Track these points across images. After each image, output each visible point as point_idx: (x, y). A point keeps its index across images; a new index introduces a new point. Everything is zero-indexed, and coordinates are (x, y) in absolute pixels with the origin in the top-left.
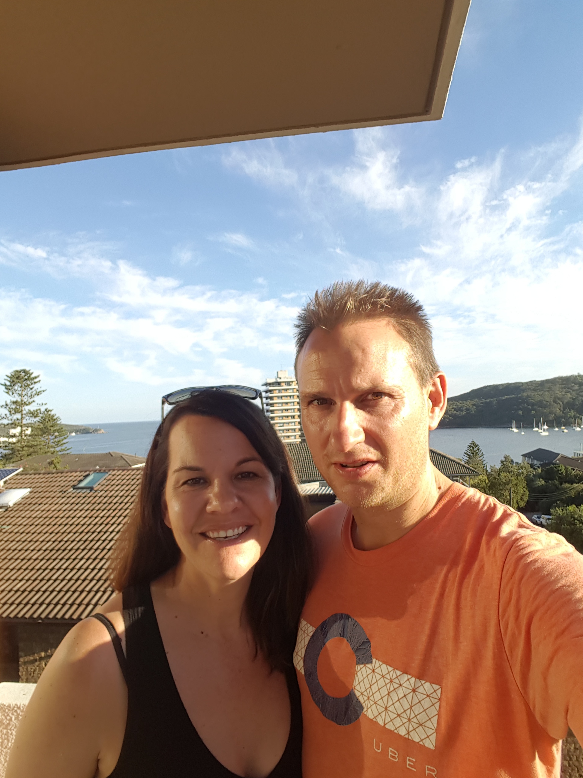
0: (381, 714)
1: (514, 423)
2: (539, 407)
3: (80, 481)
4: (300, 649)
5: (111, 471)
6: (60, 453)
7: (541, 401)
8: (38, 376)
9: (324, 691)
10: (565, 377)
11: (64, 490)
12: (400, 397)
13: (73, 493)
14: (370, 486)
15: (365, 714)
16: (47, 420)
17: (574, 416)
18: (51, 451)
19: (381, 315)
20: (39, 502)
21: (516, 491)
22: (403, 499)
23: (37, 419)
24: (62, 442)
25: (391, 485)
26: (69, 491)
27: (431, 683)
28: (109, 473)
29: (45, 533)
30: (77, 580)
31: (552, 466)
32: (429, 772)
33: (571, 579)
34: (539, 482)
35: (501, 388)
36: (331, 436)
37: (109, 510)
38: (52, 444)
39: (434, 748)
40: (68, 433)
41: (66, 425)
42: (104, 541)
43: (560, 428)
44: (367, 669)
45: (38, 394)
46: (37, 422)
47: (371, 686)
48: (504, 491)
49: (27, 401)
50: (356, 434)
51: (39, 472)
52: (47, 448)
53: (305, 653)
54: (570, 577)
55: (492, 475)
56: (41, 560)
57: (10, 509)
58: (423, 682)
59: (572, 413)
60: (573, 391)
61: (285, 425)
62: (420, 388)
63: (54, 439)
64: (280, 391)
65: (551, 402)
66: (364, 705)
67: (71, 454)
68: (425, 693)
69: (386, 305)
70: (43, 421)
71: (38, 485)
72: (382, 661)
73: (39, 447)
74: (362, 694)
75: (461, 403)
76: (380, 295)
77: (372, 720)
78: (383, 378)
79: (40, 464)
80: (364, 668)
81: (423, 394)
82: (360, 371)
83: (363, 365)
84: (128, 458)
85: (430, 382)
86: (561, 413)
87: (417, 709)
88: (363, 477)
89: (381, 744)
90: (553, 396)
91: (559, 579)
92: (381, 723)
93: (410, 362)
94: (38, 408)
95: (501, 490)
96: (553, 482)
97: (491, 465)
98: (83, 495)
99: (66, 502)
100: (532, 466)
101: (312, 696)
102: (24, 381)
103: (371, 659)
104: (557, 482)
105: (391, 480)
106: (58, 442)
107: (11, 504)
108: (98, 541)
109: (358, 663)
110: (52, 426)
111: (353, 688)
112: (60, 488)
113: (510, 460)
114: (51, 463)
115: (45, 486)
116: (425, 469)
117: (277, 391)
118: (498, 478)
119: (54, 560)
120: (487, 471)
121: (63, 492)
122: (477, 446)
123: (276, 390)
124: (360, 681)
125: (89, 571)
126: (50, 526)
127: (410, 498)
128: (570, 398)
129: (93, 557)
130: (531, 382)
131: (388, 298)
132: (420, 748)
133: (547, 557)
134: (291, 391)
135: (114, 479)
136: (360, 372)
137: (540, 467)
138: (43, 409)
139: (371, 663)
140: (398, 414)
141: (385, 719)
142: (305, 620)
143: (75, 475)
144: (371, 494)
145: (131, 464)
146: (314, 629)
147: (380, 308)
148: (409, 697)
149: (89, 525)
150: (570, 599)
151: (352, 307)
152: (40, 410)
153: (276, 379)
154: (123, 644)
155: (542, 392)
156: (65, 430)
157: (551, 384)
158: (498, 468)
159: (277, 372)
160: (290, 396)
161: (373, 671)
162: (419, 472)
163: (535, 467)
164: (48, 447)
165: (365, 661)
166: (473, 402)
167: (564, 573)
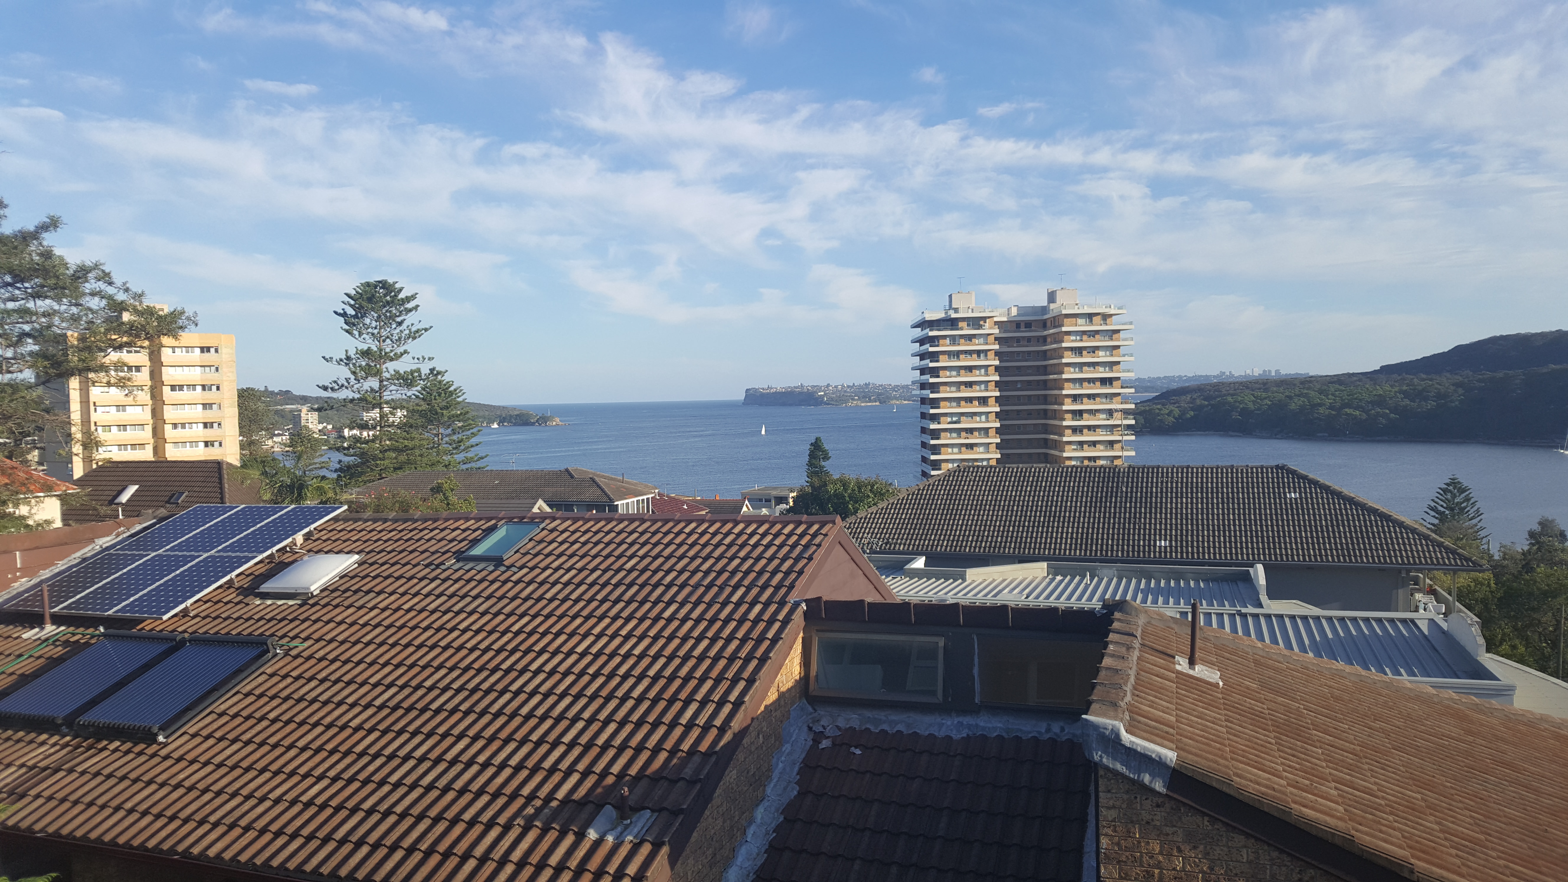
3: (475, 542)
5: (547, 522)
6: (460, 467)
8: (413, 297)
11: (437, 562)
13: (456, 571)
16: (435, 394)
18: (444, 461)
20: (378, 589)
23: (414, 391)
24: (468, 443)
26: (448, 564)
28: (541, 526)
30: (446, 789)
38: (447, 446)
40: (484, 424)
41: (478, 406)
42: (516, 694)
45: (414, 335)
46: (414, 397)
49: (392, 351)
51: (383, 515)
52: (434, 454)
57: (311, 602)
61: (963, 418)
63: (450, 435)
64: (954, 340)
67: (486, 469)
70: (428, 395)
71: (379, 546)
73: (417, 452)
75: (1423, 380)
84: (605, 484)
94: (414, 367)
98: (479, 577)
99: (438, 591)
102: (385, 307)
106: (459, 442)
107: (315, 588)
108: (502, 692)
110: (447, 408)
112: (428, 557)
113: (1556, 532)
114: (437, 489)
115: (393, 551)
117: (948, 341)
118: (1525, 576)
120: (1491, 557)
121: (433, 567)
122: (1464, 491)
123: (945, 337)
126: (398, 648)
134: (982, 340)
135: (553, 541)
138: (425, 369)
143: (464, 526)
145: (612, 496)
152: (419, 370)
153: (946, 312)
156: (476, 416)
158: (1522, 551)
159: (950, 296)
160: (979, 352)
164: (438, 453)
166: (1457, 377)
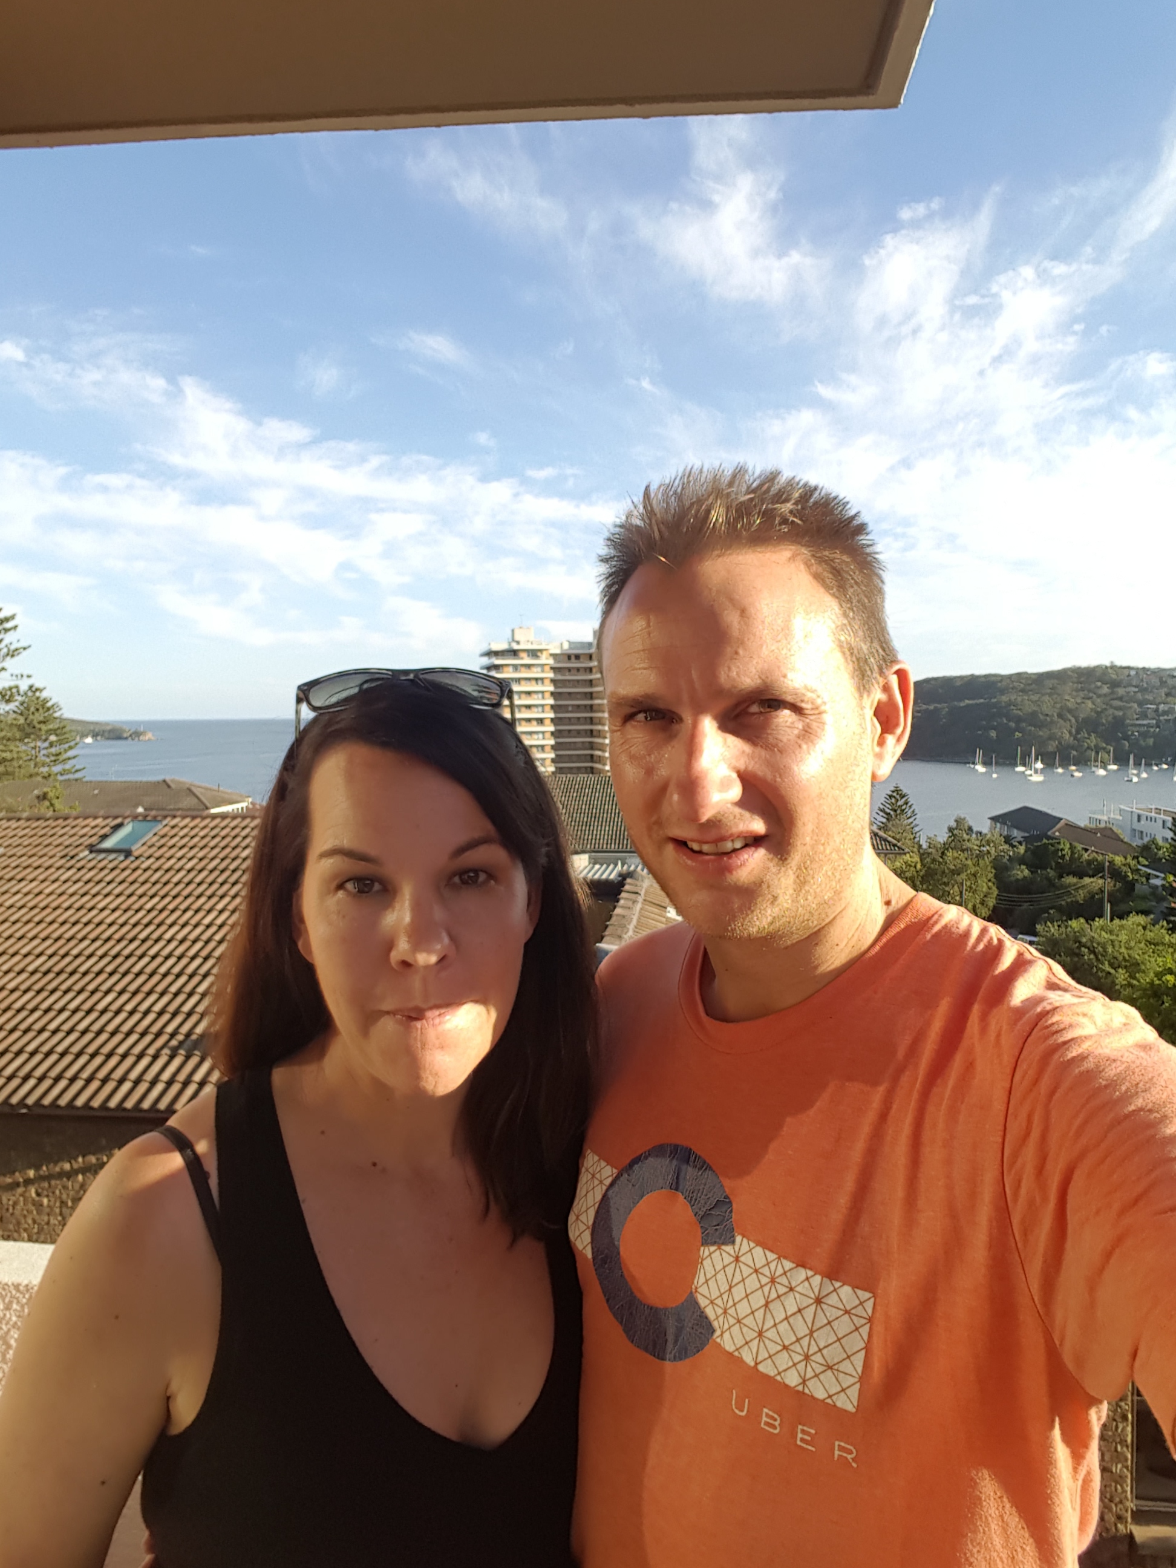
0: (750, 1344)
1: (979, 753)
2: (1030, 725)
3: (105, 837)
4: (584, 1209)
5: (169, 819)
6: (60, 778)
7: (1034, 714)
8: (13, 617)
9: (632, 1293)
10: (1085, 668)
11: (72, 854)
12: (816, 712)
13: (90, 861)
14: (750, 894)
15: (716, 1343)
16: (32, 709)
17: (1095, 746)
18: (42, 773)
19: (783, 539)
20: (19, 877)
21: (974, 887)
22: (814, 924)
23: (12, 706)
24: (64, 756)
25: (791, 891)
26: (81, 855)
27: (855, 1287)
28: (165, 823)
29: (32, 939)
30: (99, 1033)
31: (1045, 841)
32: (841, 1453)
33: (1155, 1096)
34: (1019, 872)
35: (958, 683)
36: (672, 787)
37: (163, 897)
38: (43, 758)
39: (854, 1410)
40: (78, 739)
41: (73, 721)
42: (154, 958)
43: (1068, 769)
44: (724, 1254)
45: (13, 653)
46: (11, 712)
47: (731, 1287)
48: (951, 886)
50: (724, 785)
51: (17, 815)
52: (32, 766)
53: (596, 1217)
54: (1154, 1093)
55: (929, 854)
56: (25, 992)
58: (837, 1284)
59: (1093, 740)
60: (1099, 696)
62: (857, 695)
63: (48, 748)
64: (516, 667)
65: (1053, 715)
66: (715, 1324)
67: (84, 780)
68: (842, 1307)
69: (791, 519)
70: (24, 711)
71: (16, 841)
72: (754, 1241)
73: (15, 763)
74: (712, 1302)
76: (781, 496)
77: (731, 1354)
78: (784, 671)
79: (20, 799)
80: (718, 1252)
81: (862, 708)
82: (737, 653)
83: (741, 642)
84: (202, 793)
85: (878, 683)
86: (1072, 738)
87: (823, 1337)
88: (734, 873)
89: (747, 1401)
90: (1058, 706)
91: (1132, 1097)
92: (749, 1360)
93: (839, 640)
94: (12, 684)
95: (945, 884)
96: (1044, 872)
97: (930, 836)
98: (111, 866)
99: (75, 878)
100: (1008, 840)
101: (608, 1301)
103: (733, 1236)
104: (1052, 873)
105: (792, 880)
106: (57, 755)
108: (141, 957)
109: (705, 1243)
110: (44, 722)
111: (694, 1290)
112: (63, 850)
113: (966, 828)
114: (44, 797)
115: (29, 845)
116: (860, 862)
117: (511, 669)
118: (941, 860)
119: (52, 992)
120: (920, 846)
121: (68, 858)
122: (904, 797)
123: (508, 665)
124: (708, 1277)
125: (123, 1016)
126: (43, 925)
127: (827, 921)
128: (1092, 709)
129: (133, 988)
130: (1019, 674)
131: (796, 503)
132: (828, 1409)
133: (1106, 1051)
134: (539, 669)
135: (175, 835)
136: (735, 657)
137: (1024, 844)
138: (24, 686)
139: (733, 1243)
140: (810, 744)
141: (757, 1354)
142: (595, 1152)
143: (93, 824)
144: (750, 908)
145: (208, 805)
146: (615, 1171)
147: (780, 524)
148: (809, 1313)
149: (122, 926)
150: (1154, 1136)
151: (721, 520)
152: (17, 687)
153: (510, 643)
154: (213, 1182)
155: (1039, 695)
156: (71, 731)
157: (1056, 681)
158: (942, 842)
159: (513, 631)
160: (537, 679)
161: (737, 1259)
162: (847, 867)
163: (1012, 841)
164: (36, 765)
165: (720, 1238)
167: (1141, 1085)
